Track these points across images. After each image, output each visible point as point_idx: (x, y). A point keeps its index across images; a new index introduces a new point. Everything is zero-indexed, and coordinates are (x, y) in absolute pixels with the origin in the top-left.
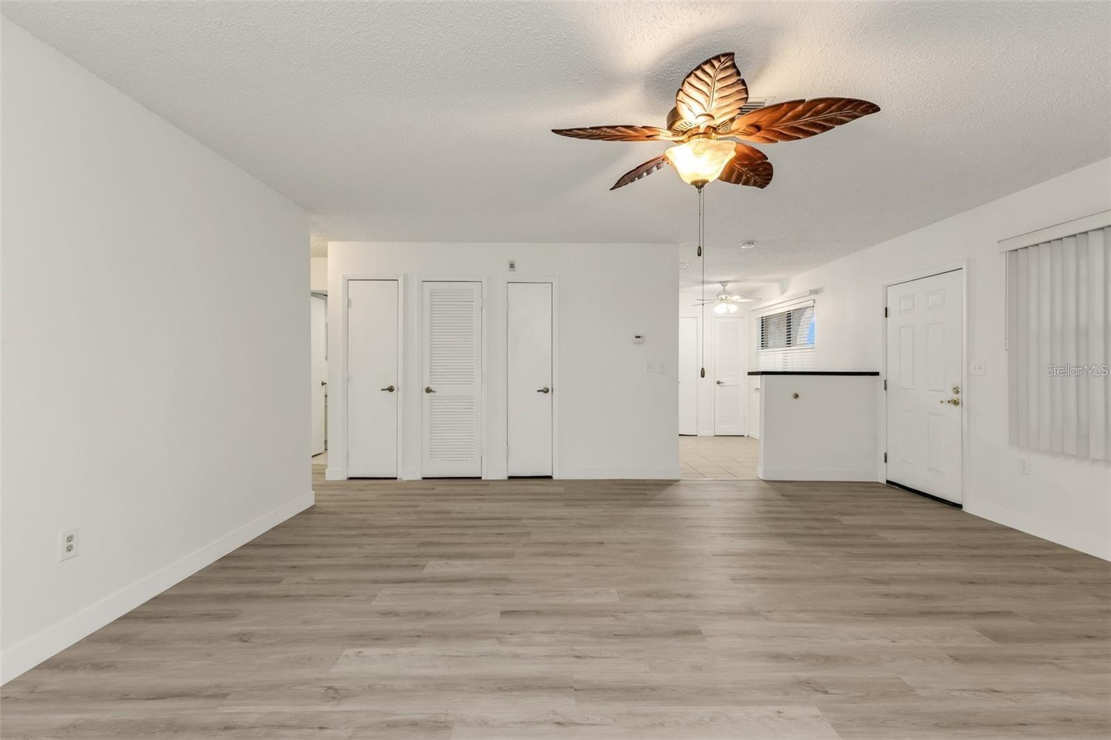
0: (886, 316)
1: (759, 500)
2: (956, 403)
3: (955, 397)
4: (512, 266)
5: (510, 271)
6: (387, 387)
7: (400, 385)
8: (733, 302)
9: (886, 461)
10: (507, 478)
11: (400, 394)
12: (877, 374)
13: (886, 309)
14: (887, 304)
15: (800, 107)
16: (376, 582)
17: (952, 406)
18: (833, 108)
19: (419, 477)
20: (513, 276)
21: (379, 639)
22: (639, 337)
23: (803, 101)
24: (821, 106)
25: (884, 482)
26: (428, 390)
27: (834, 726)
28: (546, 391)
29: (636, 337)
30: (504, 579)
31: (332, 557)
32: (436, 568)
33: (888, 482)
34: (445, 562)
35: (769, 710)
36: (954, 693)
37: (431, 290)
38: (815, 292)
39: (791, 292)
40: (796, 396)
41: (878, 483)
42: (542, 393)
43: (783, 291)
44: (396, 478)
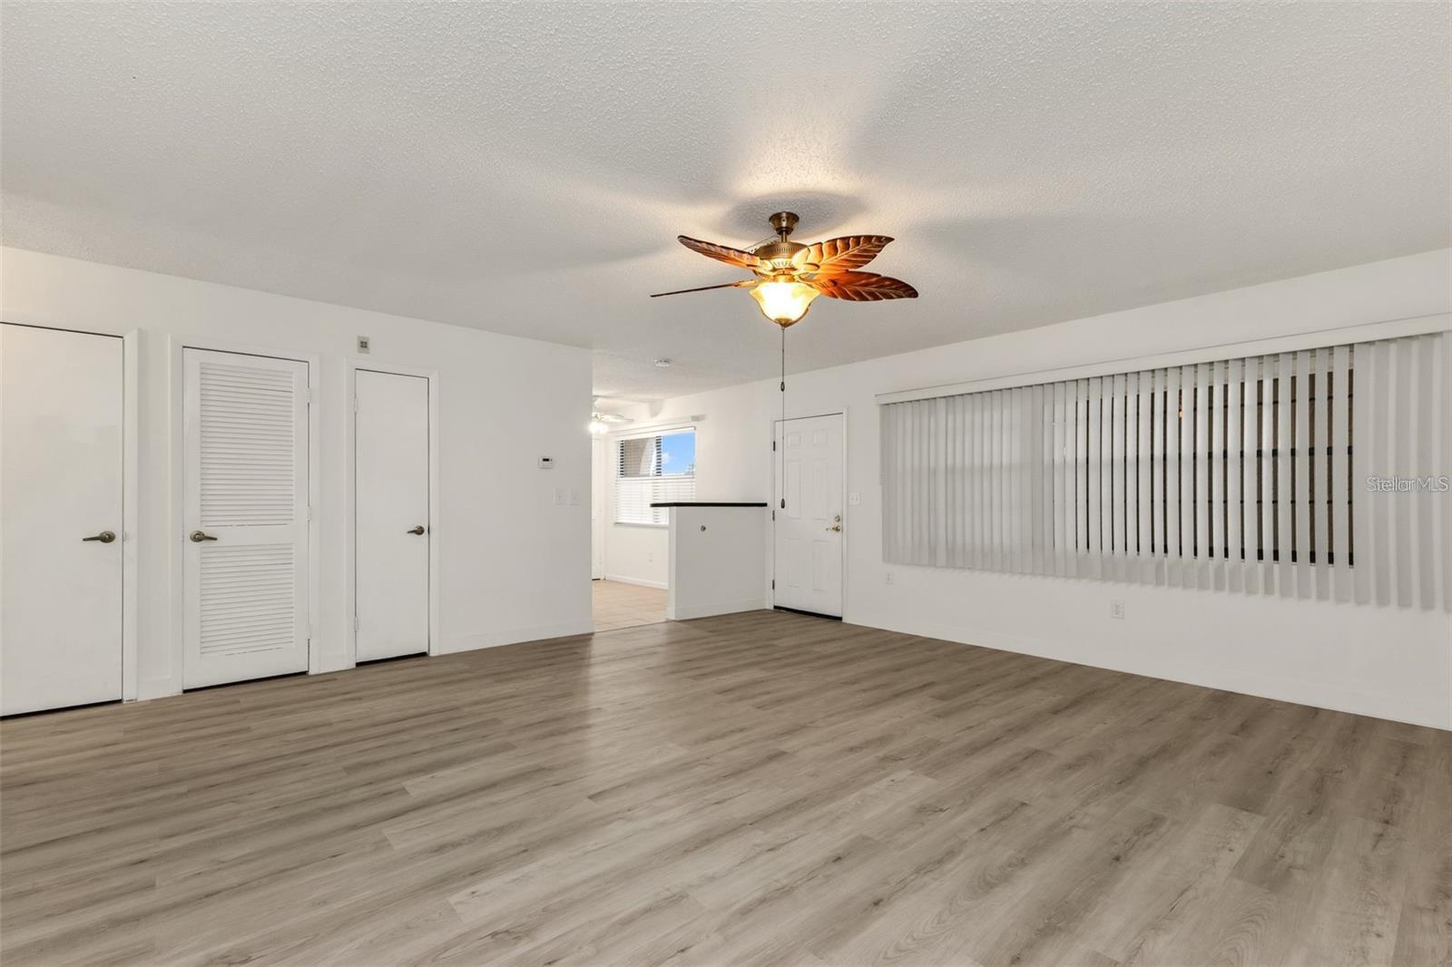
0: (774, 449)
1: (672, 643)
2: (837, 529)
3: (837, 524)
4: (364, 345)
5: (359, 352)
6: (97, 535)
7: (131, 529)
8: (604, 422)
9: (773, 588)
10: (354, 666)
11: (131, 547)
12: (765, 505)
13: (774, 443)
14: (775, 438)
15: (874, 279)
16: (355, 827)
17: (834, 532)
18: (894, 287)
19: (176, 690)
20: (364, 360)
21: (477, 871)
22: (547, 460)
23: (880, 276)
24: (887, 283)
25: (772, 608)
26: (199, 537)
27: (926, 775)
28: (419, 531)
29: (545, 460)
30: (540, 770)
31: (202, 828)
32: (419, 788)
33: (775, 607)
34: (431, 776)
35: (885, 782)
36: (957, 735)
37: (201, 363)
38: (696, 419)
39: (663, 416)
40: (704, 528)
41: (765, 610)
42: (414, 535)
43: (654, 414)
44: (119, 701)
